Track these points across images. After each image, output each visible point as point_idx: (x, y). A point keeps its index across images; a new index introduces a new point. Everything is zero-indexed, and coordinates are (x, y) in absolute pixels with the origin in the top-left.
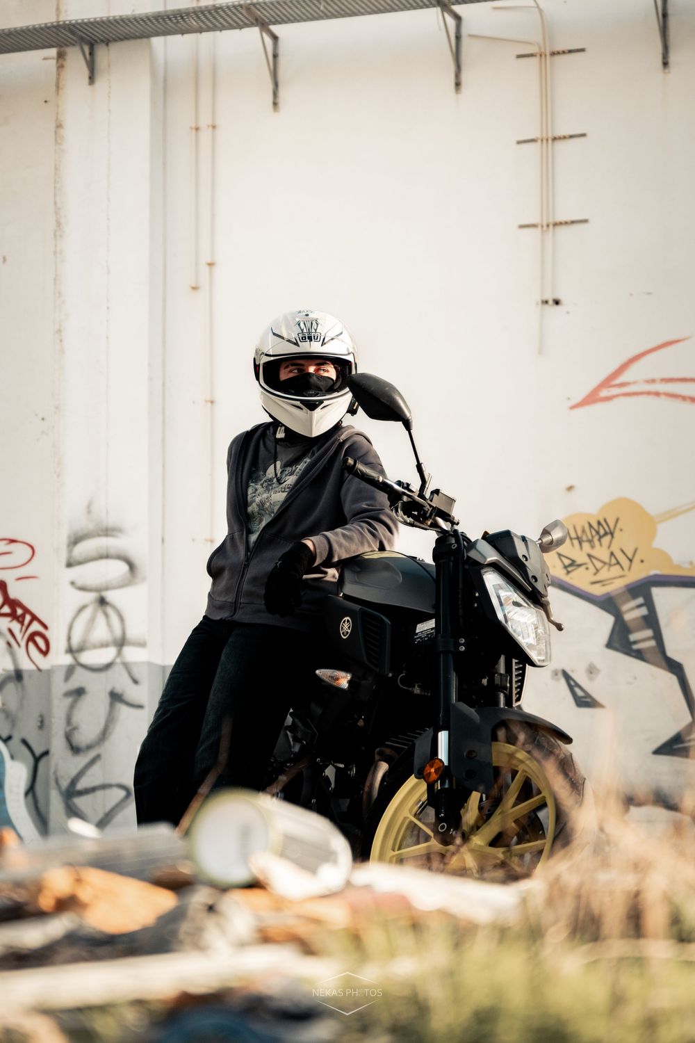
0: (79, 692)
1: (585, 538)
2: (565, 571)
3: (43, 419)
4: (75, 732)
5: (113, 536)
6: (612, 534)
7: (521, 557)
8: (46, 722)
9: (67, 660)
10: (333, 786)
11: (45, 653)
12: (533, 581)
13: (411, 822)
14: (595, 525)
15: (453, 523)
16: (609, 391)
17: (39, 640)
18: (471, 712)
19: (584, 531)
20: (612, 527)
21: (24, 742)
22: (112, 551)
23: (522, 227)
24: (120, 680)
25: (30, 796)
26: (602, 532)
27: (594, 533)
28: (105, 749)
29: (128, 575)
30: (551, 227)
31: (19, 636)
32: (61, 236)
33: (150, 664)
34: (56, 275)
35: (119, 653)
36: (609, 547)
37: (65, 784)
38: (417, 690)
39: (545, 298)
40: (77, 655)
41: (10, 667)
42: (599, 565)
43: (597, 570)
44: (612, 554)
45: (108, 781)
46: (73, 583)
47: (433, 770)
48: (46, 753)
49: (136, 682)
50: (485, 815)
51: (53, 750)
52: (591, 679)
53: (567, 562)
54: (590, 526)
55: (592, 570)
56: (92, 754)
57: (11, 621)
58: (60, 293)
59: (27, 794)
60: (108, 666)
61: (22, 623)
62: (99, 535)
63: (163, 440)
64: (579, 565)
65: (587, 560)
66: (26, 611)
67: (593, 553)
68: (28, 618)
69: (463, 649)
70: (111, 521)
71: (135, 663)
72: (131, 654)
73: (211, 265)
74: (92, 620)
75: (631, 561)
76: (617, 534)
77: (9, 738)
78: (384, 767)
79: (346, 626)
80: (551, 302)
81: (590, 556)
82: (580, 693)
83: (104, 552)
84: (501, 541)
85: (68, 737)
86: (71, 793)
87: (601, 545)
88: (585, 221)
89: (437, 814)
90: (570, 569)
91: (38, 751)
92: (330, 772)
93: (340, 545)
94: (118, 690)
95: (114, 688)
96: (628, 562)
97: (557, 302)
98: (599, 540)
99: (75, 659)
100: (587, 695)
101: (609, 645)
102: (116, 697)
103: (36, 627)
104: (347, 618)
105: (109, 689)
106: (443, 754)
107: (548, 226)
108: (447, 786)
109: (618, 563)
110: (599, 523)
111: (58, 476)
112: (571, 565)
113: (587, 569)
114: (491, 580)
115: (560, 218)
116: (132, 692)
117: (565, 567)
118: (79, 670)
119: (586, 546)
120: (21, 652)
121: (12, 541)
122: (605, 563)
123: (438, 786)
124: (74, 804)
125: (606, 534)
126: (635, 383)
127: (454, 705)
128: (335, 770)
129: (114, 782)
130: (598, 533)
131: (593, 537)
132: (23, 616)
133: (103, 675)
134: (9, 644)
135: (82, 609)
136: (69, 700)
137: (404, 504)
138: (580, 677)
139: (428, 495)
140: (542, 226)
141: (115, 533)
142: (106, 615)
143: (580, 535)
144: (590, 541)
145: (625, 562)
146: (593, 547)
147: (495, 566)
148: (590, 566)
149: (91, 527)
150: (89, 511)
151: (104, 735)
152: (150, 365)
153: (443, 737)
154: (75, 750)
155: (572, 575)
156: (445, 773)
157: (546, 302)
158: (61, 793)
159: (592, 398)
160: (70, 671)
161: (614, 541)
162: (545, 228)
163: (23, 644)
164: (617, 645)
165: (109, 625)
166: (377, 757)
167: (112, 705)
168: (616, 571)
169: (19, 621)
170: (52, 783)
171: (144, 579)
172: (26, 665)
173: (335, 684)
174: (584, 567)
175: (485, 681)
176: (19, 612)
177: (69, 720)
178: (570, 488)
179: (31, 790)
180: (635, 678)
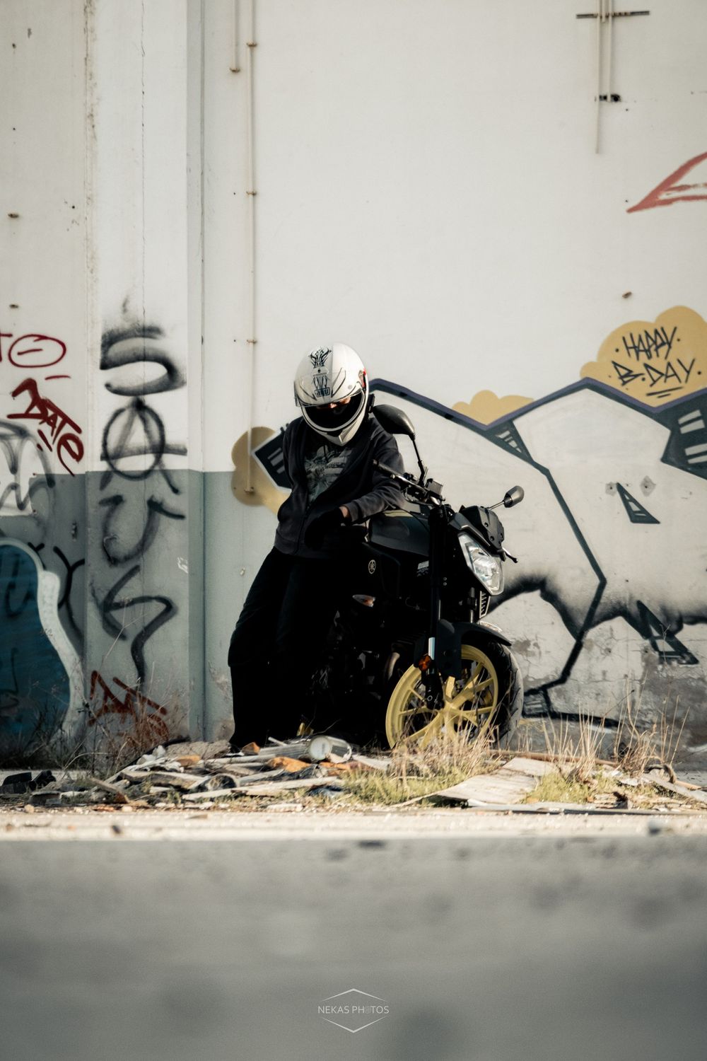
0: (117, 501)
1: (641, 348)
2: (621, 382)
3: (73, 207)
4: (112, 542)
5: (151, 337)
6: (670, 344)
7: (484, 524)
8: (80, 530)
9: (103, 466)
10: (364, 667)
11: (78, 457)
12: (491, 540)
13: (412, 693)
14: (652, 335)
15: (441, 500)
16: (668, 194)
17: (72, 443)
18: (449, 625)
19: (640, 339)
20: (669, 336)
21: (57, 551)
22: (150, 353)
23: (580, 16)
24: (159, 489)
25: (64, 607)
26: (659, 341)
27: (651, 342)
28: (146, 560)
29: (167, 378)
30: (610, 18)
31: (50, 439)
32: (92, 13)
33: (190, 472)
34: (87, 55)
35: (158, 460)
36: (666, 358)
37: (102, 596)
38: (418, 608)
39: (604, 93)
40: (113, 461)
41: (41, 471)
42: (656, 376)
43: (655, 382)
44: (669, 364)
45: (147, 594)
46: (108, 386)
47: (424, 663)
48: (82, 562)
49: (176, 491)
50: (458, 690)
51: (89, 561)
52: (646, 494)
53: (623, 372)
54: (647, 335)
55: (649, 381)
56: (130, 565)
57: (41, 423)
58: (91, 75)
59: (60, 605)
60: (146, 474)
61: (53, 425)
62: (136, 336)
63: (202, 233)
64: (636, 376)
65: (644, 370)
66: (58, 412)
67: (650, 363)
68: (59, 420)
69: (445, 584)
70: (148, 321)
71: (174, 471)
72: (170, 461)
73: (252, 46)
74: (129, 425)
75: (688, 372)
76: (674, 343)
77: (42, 546)
78: (396, 656)
79: (372, 565)
80: (609, 98)
81: (647, 366)
82: (635, 508)
83: (140, 352)
84: (471, 513)
85: (105, 548)
86: (108, 606)
87: (658, 355)
88: (646, 13)
89: (427, 689)
90: (626, 379)
91: (72, 562)
92: (362, 657)
93: (366, 507)
94: (158, 498)
95: (152, 496)
96: (685, 374)
97: (616, 98)
98: (656, 350)
99: (111, 465)
100: (643, 510)
101: (665, 459)
102: (155, 507)
103: (68, 429)
104: (373, 561)
105: (147, 497)
106: (431, 653)
107: (607, 17)
108: (433, 673)
109: (675, 374)
110: (656, 332)
111: (92, 272)
112: (626, 376)
113: (644, 379)
114: (464, 540)
115: (619, 9)
116: (172, 502)
117: (622, 377)
118: (116, 479)
119: (643, 355)
120: (52, 456)
121: (42, 338)
122: (662, 374)
123: (428, 672)
124: (112, 617)
125: (663, 344)
126: (695, 186)
127: (439, 622)
128: (365, 656)
129: (154, 595)
130: (655, 342)
131: (650, 347)
132: (54, 418)
133: (141, 483)
134: (39, 446)
135: (117, 413)
136: (106, 509)
137: (409, 489)
138: (635, 492)
139: (425, 482)
140: (601, 17)
141: (153, 334)
142: (145, 421)
143: (636, 344)
144: (647, 351)
145: (682, 374)
146: (650, 357)
147: (468, 532)
148: (647, 376)
149: (127, 326)
150: (125, 311)
151: (143, 545)
152: (188, 155)
153: (431, 641)
154: (113, 561)
155: (628, 385)
156: (432, 664)
157: (605, 98)
158: (99, 606)
159: (650, 201)
160: (106, 478)
161: (671, 351)
162: (604, 19)
163: (54, 447)
164: (673, 459)
165: (147, 431)
166: (393, 649)
167: (151, 515)
168: (673, 382)
169: (49, 423)
170: (89, 595)
171: (183, 383)
172: (58, 469)
173: (365, 604)
174: (641, 377)
175: (461, 603)
176: (50, 413)
177: (105, 530)
178: (627, 295)
179: (64, 601)
180: (691, 493)
